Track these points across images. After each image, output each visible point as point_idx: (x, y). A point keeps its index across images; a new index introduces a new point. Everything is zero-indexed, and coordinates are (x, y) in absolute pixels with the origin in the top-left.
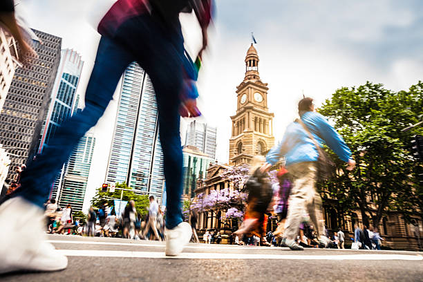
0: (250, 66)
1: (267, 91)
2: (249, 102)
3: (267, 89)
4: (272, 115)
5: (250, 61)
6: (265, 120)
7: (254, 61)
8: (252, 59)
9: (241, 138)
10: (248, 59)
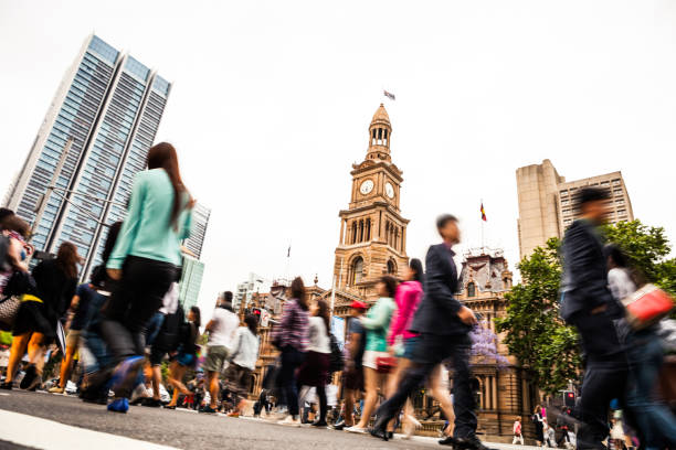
0: (380, 137)
1: (401, 184)
2: (378, 195)
3: (401, 180)
4: (406, 222)
5: (380, 130)
6: (397, 229)
7: (386, 131)
8: (384, 128)
9: (361, 250)
10: (377, 127)
